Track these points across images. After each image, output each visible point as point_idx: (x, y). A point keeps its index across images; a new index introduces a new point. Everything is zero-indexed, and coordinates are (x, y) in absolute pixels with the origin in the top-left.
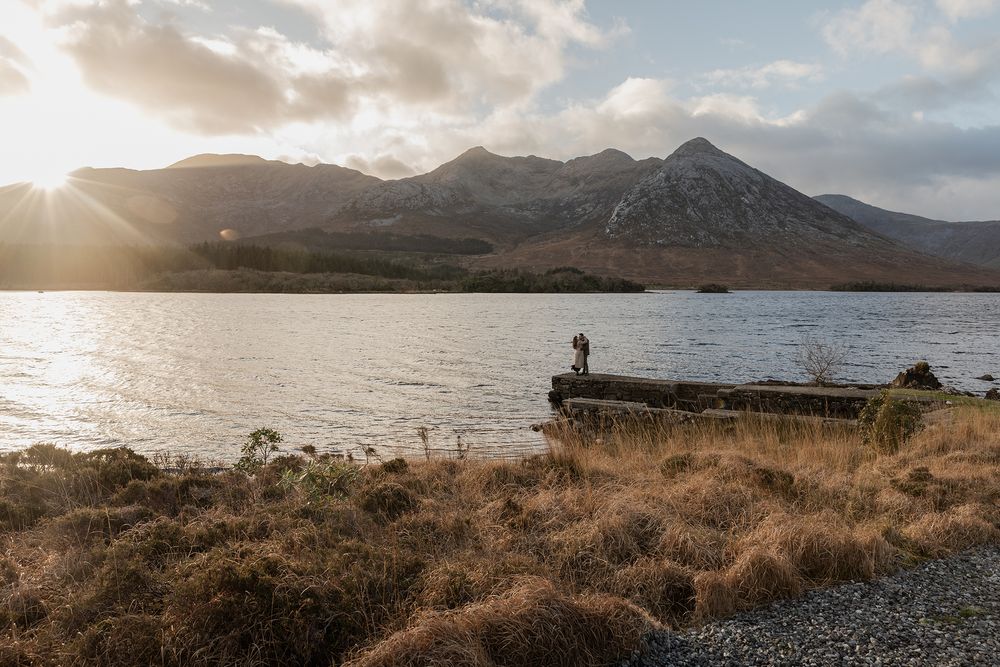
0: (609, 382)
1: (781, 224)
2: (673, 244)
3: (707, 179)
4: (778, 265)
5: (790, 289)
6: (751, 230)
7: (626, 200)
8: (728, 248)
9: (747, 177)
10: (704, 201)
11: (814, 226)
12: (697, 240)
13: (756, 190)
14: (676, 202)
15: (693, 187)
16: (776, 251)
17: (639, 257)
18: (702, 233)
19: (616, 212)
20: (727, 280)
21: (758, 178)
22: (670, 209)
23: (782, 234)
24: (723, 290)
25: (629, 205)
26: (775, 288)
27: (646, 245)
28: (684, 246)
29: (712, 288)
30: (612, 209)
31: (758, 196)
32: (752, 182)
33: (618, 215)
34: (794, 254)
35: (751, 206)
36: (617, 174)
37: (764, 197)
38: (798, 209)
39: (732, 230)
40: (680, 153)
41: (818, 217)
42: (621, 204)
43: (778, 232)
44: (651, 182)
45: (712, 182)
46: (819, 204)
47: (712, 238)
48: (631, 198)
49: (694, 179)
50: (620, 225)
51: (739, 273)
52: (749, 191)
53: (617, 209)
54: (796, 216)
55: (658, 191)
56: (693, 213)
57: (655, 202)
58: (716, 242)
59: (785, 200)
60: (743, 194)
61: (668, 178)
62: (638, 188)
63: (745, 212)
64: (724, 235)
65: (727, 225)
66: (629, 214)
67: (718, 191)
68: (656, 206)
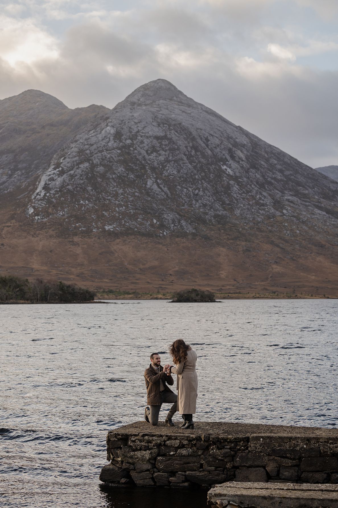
0: (247, 440)
1: (278, 204)
2: (128, 232)
3: (175, 138)
4: (276, 262)
5: (296, 297)
6: (238, 212)
7: (58, 166)
8: (207, 238)
9: (229, 138)
10: (171, 170)
11: (320, 208)
12: (162, 226)
13: (241, 155)
14: (132, 170)
15: (154, 149)
16: (272, 243)
17: (79, 250)
18: (169, 216)
19: (42, 183)
20: (208, 285)
21: (244, 140)
22: (121, 180)
23: (280, 219)
24: (209, 298)
25: (62, 173)
26: (275, 295)
27: (88, 233)
28: (143, 235)
29: (193, 295)
30: (37, 179)
31: (245, 164)
32: (236, 145)
33: (46, 188)
34: (297, 247)
35: (235, 179)
36: (43, 127)
37: (253, 166)
38: (299, 184)
39: (212, 213)
40: (135, 99)
41: (326, 196)
42: (51, 171)
43: (274, 216)
44: (93, 140)
45: (181, 143)
46: (326, 178)
47: (183, 223)
48: (65, 163)
49: (157, 138)
50: (49, 202)
51: (223, 274)
52: (233, 157)
53: (44, 179)
54: (297, 194)
55: (105, 153)
56: (155, 187)
57: (101, 169)
58: (189, 229)
59: (281, 171)
60: (224, 161)
61: (118, 135)
62: (74, 148)
63: (228, 187)
64: (200, 220)
65: (205, 205)
66: (63, 186)
67: (189, 157)
68: (103, 176)
